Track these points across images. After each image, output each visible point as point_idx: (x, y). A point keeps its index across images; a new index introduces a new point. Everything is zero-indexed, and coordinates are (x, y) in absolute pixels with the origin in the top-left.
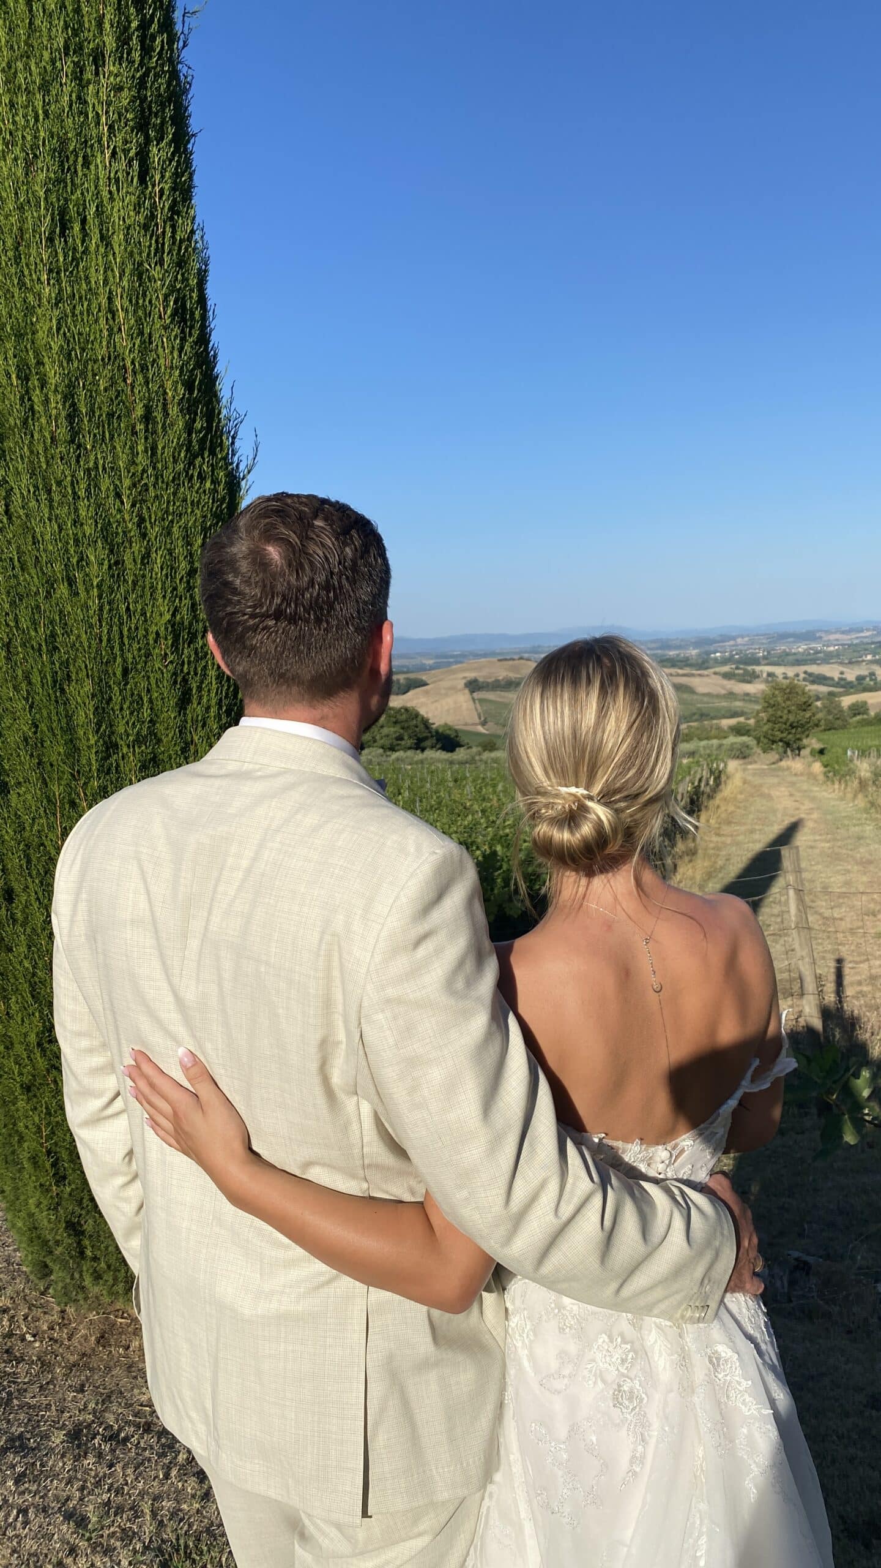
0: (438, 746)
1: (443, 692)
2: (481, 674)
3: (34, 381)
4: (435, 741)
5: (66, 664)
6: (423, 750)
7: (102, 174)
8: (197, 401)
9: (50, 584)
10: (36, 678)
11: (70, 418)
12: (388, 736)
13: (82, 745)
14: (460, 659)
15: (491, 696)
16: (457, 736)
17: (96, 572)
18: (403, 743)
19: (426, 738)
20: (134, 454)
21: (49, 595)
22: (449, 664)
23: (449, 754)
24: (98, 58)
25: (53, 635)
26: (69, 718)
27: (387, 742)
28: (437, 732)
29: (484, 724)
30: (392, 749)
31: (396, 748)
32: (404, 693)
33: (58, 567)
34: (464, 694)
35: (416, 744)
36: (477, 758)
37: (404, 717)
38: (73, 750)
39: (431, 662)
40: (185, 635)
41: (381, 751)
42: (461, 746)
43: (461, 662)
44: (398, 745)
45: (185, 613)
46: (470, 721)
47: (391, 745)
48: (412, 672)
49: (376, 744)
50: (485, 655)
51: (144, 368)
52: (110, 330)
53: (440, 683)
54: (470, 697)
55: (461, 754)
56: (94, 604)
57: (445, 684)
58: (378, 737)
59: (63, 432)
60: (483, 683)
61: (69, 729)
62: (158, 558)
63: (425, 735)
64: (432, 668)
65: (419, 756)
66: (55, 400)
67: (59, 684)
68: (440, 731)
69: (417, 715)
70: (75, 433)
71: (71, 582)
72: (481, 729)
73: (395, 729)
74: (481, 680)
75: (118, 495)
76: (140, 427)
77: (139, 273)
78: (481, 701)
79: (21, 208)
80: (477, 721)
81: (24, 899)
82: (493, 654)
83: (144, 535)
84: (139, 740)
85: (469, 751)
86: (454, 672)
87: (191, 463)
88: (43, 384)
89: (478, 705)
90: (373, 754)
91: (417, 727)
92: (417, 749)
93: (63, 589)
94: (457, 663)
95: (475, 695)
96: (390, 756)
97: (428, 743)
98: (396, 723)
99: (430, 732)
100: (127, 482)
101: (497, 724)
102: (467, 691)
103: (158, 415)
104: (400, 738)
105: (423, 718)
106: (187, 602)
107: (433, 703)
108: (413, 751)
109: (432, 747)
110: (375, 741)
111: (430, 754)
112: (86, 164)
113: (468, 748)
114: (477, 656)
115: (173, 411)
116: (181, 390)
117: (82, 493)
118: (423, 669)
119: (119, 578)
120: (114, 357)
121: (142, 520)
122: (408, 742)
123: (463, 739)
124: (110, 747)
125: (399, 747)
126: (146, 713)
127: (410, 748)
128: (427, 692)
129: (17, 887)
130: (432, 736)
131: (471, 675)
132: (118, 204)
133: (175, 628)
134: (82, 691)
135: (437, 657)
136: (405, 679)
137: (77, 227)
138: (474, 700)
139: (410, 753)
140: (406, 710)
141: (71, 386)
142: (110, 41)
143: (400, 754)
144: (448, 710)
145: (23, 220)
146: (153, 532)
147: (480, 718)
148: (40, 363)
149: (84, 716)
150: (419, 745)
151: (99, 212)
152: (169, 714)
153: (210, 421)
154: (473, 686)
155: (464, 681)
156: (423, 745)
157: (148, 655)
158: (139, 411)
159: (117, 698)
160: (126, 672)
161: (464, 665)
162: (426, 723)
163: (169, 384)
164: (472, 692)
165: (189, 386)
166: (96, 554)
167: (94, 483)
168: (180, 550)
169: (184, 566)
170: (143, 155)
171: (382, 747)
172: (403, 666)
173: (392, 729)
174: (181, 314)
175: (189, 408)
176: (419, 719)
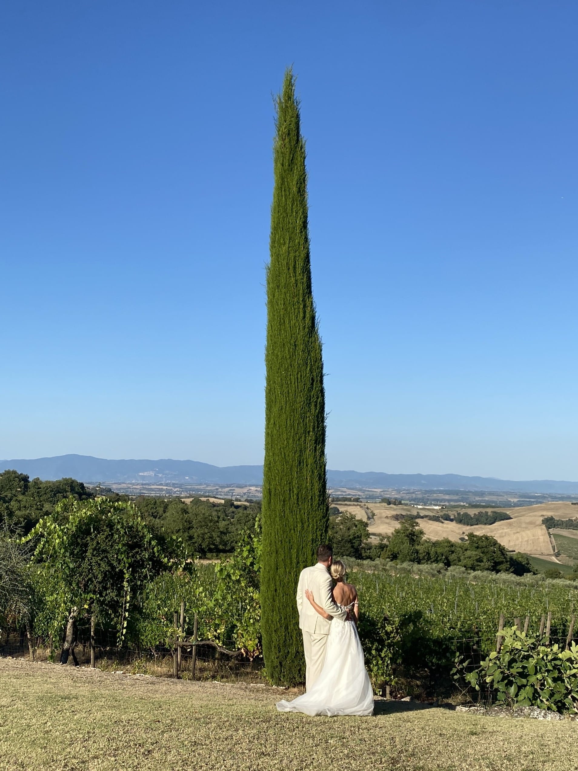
0: (511, 570)
1: (524, 525)
2: (557, 514)
3: (292, 492)
4: (509, 566)
5: (292, 546)
6: (498, 572)
7: (308, 454)
8: (321, 495)
9: (290, 530)
10: (286, 548)
11: (297, 499)
12: (470, 557)
13: (293, 562)
14: (540, 499)
15: (564, 532)
16: (528, 564)
17: (299, 528)
18: (482, 564)
19: (502, 563)
20: (308, 505)
21: (290, 532)
22: (531, 503)
23: (518, 578)
24: (309, 432)
25: (290, 540)
26: (291, 556)
27: (469, 563)
28: (511, 559)
29: (557, 555)
30: (473, 568)
31: (476, 568)
32: (491, 524)
33: (292, 527)
34: (542, 529)
35: (492, 566)
36: (540, 583)
37: (484, 544)
38: (291, 563)
39: (516, 500)
40: (314, 541)
41: (464, 569)
42: (528, 571)
43: (541, 503)
44: (478, 565)
45: (315, 537)
46: (546, 552)
47: (473, 565)
48: (500, 507)
49: (460, 563)
50: (562, 499)
51: (312, 489)
52: (306, 483)
53: (522, 518)
54: (547, 532)
55: (528, 578)
56: (298, 535)
57: (528, 519)
58: (462, 558)
59: (296, 502)
60: (558, 521)
61: (291, 558)
62: (311, 526)
63: (501, 560)
64: (516, 505)
65: (494, 576)
66: (295, 497)
67: (290, 548)
68: (514, 558)
69: (495, 543)
70: (298, 501)
71: (294, 530)
72: (554, 559)
73: (476, 553)
74: (556, 518)
75: (304, 513)
76: (310, 500)
77: (313, 472)
78: (556, 536)
79: (292, 461)
80: (552, 552)
81: (279, 591)
82: (569, 498)
83: (308, 521)
84: (304, 562)
85: (534, 576)
86: (535, 510)
87: (319, 507)
88: (293, 492)
89: (553, 539)
90: (457, 570)
91: (495, 553)
92: (492, 571)
93: (292, 531)
94: (537, 503)
95: (551, 530)
96: (469, 574)
97: (503, 566)
98: (477, 548)
99: (505, 558)
100: (306, 511)
101: (570, 557)
102: (544, 527)
103: (313, 498)
104: (480, 560)
105: (500, 545)
106: (315, 534)
107: (514, 534)
108: (489, 572)
109: (507, 570)
110: (460, 561)
111: (503, 576)
112: (305, 452)
113: (534, 574)
114: (554, 498)
115: (316, 497)
116: (318, 493)
117: (298, 513)
118: (509, 505)
119: (303, 529)
120: (306, 487)
121: (308, 518)
122: (486, 564)
123: (534, 566)
124: (298, 563)
125: (478, 568)
126: (305, 556)
127: (488, 569)
128: (510, 525)
129: (278, 589)
130: (507, 562)
131: (549, 514)
132: (310, 459)
133: (312, 540)
134: (294, 552)
135: (521, 496)
136: (492, 512)
137: (302, 464)
138: (549, 533)
139: (485, 573)
140: (487, 538)
141: (298, 493)
142: (311, 430)
143: (478, 573)
144: (527, 541)
145: (293, 463)
146: (310, 521)
147: (554, 551)
148: (293, 488)
149: (294, 556)
150: (495, 568)
151: (306, 462)
152: (310, 557)
153: (323, 498)
154: (550, 523)
155: (542, 518)
156: (498, 568)
157: (307, 545)
158: (310, 497)
159: (300, 553)
160: (302, 548)
161: (543, 505)
162: (502, 550)
163: (316, 492)
164: (548, 528)
165: (320, 492)
166: (299, 525)
167: (300, 511)
168: (315, 524)
169: (315, 527)
170: (315, 447)
171: (465, 567)
172: (493, 502)
173: (474, 553)
174: (320, 479)
175: (319, 496)
176: (497, 546)
